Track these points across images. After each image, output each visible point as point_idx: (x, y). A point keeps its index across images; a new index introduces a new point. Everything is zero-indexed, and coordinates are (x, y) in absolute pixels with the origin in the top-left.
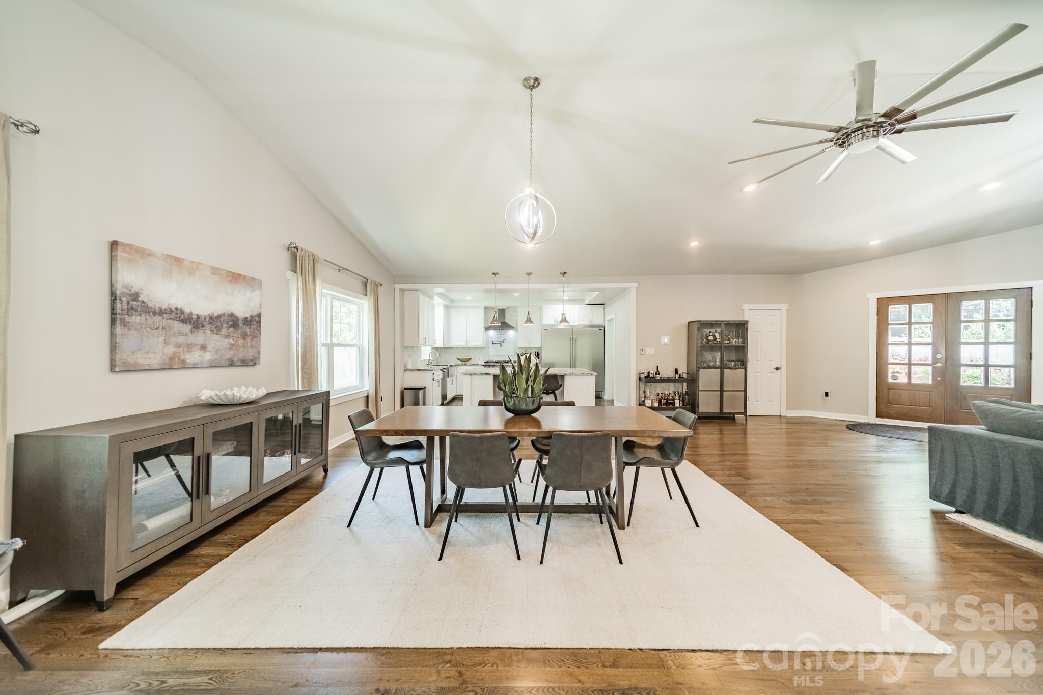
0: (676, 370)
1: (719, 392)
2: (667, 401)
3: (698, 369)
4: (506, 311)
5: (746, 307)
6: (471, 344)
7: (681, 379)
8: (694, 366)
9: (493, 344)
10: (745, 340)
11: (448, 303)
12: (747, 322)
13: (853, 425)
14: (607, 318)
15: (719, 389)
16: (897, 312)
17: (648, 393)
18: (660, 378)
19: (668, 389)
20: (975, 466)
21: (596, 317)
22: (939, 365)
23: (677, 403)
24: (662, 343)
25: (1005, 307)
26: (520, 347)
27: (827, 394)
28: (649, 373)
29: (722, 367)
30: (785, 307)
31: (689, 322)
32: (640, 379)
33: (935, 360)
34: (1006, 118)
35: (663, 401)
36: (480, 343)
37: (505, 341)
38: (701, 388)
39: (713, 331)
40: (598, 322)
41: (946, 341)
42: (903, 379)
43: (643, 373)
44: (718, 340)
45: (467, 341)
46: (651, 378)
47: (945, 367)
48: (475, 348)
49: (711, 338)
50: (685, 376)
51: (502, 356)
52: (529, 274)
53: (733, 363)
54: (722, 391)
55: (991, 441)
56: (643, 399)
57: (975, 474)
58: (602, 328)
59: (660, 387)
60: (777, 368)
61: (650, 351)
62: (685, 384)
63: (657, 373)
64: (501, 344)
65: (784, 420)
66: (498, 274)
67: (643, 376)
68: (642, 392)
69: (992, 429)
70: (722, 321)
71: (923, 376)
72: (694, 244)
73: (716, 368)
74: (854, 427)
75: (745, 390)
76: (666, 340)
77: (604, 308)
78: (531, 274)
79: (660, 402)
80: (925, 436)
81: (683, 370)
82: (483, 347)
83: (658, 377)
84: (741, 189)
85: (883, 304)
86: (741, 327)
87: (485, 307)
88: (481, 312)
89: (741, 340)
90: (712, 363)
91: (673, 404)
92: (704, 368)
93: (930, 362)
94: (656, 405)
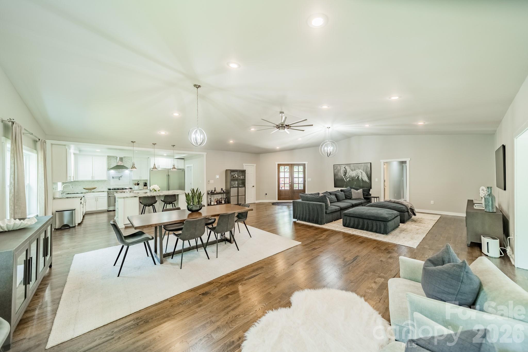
0: (222, 189)
1: (237, 196)
2: (219, 202)
3: (230, 189)
4: (123, 159)
5: (244, 164)
6: (96, 179)
7: (224, 192)
8: (229, 187)
9: (113, 178)
10: (245, 177)
11: (78, 152)
12: (245, 170)
13: (273, 203)
14: (187, 166)
15: (237, 195)
16: (282, 168)
17: (212, 199)
18: (216, 192)
19: (219, 197)
20: (300, 209)
21: (180, 165)
22: (290, 184)
23: (223, 202)
24: (216, 178)
25: (301, 168)
26: (133, 180)
27: (266, 194)
28: (212, 191)
29: (238, 187)
30: (255, 165)
31: (226, 170)
32: (208, 194)
33: (290, 182)
34: (303, 131)
35: (218, 202)
36: (105, 178)
37: (122, 177)
38: (231, 196)
39: (234, 173)
40: (181, 167)
41: (291, 177)
42: (283, 188)
43: (210, 191)
44: (236, 177)
45: (92, 177)
46: (213, 193)
47: (291, 184)
48: (98, 181)
49: (234, 176)
50: (225, 191)
51: (120, 185)
52: (154, 144)
53: (241, 185)
54: (238, 196)
55: (302, 203)
56: (210, 202)
57: (300, 211)
58: (183, 170)
59: (216, 196)
60: (253, 186)
61: (212, 181)
62: (225, 194)
63: (215, 191)
64: (119, 178)
65: (255, 204)
66: (135, 142)
67: (209, 192)
68: (209, 199)
69: (302, 200)
70: (238, 170)
71: (287, 188)
72: (231, 142)
73: (236, 187)
74: (274, 204)
75: (245, 195)
76: (218, 177)
77: (184, 161)
78: (155, 144)
79: (217, 202)
80: (292, 204)
81: (224, 189)
82: (105, 181)
83: (215, 192)
84: (250, 129)
85: (279, 165)
86: (243, 172)
87: (108, 156)
88: (105, 160)
89: (244, 177)
90: (235, 186)
91: (222, 202)
92: (232, 188)
93: (288, 183)
94: (216, 203)
